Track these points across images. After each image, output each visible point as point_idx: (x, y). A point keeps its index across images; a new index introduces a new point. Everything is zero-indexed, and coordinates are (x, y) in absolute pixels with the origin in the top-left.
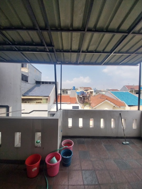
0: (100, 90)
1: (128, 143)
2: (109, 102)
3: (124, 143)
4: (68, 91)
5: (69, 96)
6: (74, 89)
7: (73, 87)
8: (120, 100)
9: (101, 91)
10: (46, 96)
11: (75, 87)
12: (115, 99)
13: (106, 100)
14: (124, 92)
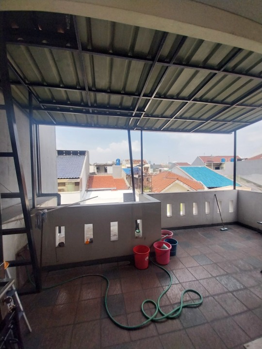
0: (159, 164)
1: (226, 229)
2: (181, 184)
3: (222, 229)
4: (109, 168)
5: (111, 177)
6: (118, 163)
7: (117, 160)
8: (195, 180)
9: (161, 166)
10: (73, 178)
11: (119, 160)
12: (188, 178)
13: (177, 181)
14: (200, 166)
